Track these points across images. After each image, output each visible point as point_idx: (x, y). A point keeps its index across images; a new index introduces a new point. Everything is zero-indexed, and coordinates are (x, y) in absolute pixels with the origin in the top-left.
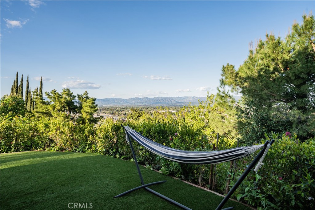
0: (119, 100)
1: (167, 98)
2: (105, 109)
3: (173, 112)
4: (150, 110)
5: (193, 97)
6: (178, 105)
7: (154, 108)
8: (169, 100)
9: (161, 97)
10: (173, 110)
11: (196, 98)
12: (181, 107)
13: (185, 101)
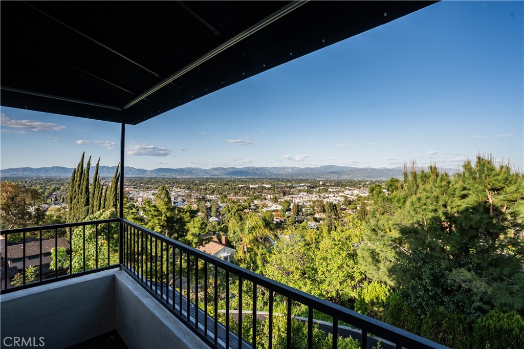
0: (197, 170)
1: (259, 168)
2: (179, 183)
3: (267, 186)
4: (238, 185)
5: (292, 168)
6: (274, 177)
7: (243, 182)
8: (262, 171)
9: (252, 167)
10: (267, 184)
11: (296, 169)
12: (278, 180)
13: (282, 172)
